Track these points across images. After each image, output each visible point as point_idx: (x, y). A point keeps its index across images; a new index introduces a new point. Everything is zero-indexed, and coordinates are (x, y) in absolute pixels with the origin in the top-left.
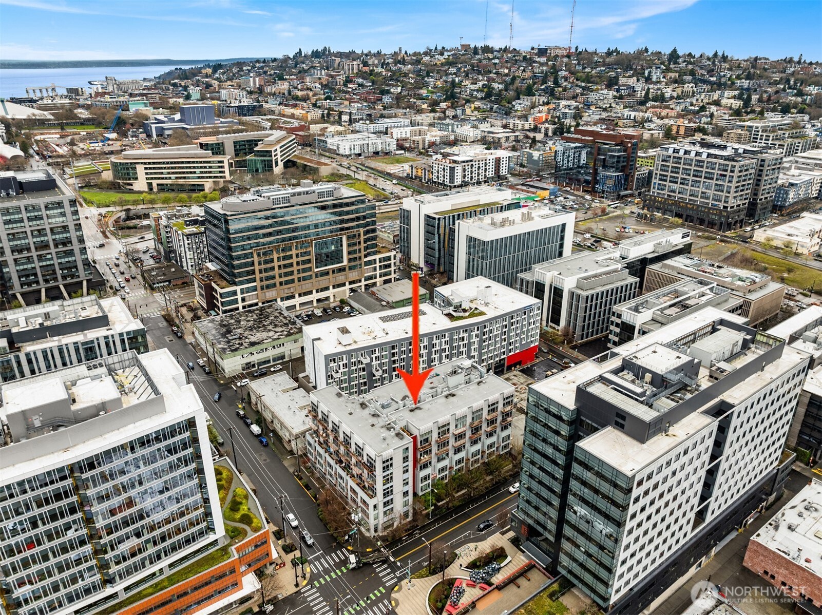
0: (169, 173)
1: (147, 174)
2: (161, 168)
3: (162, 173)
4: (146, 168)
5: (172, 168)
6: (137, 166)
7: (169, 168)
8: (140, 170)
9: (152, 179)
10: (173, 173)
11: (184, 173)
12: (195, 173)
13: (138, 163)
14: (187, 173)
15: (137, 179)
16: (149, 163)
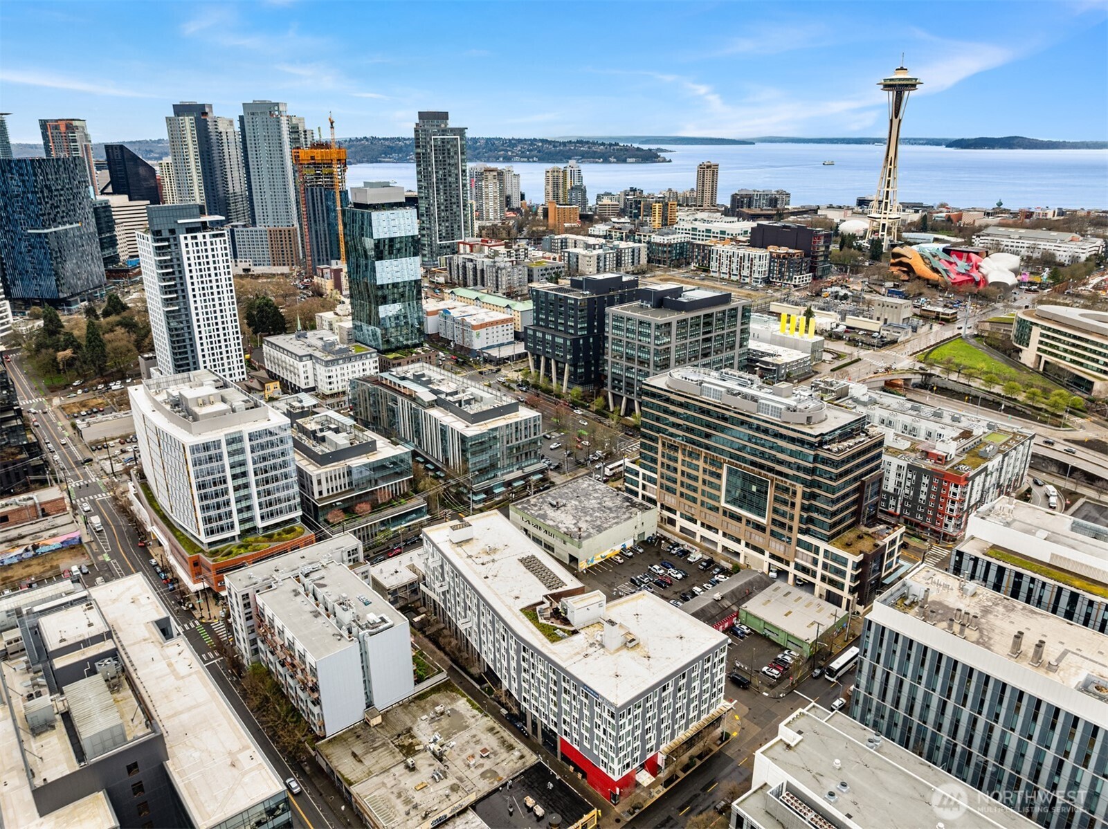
0: (1066, 351)
1: (1041, 342)
2: (1060, 340)
3: (1058, 348)
4: (1042, 335)
5: (1073, 345)
6: (1034, 328)
7: (1068, 344)
8: (1036, 333)
9: (1045, 352)
10: (1072, 353)
11: (1083, 357)
12: (1097, 361)
13: (1037, 325)
14: (1089, 359)
15: (1028, 345)
16: (1049, 329)
